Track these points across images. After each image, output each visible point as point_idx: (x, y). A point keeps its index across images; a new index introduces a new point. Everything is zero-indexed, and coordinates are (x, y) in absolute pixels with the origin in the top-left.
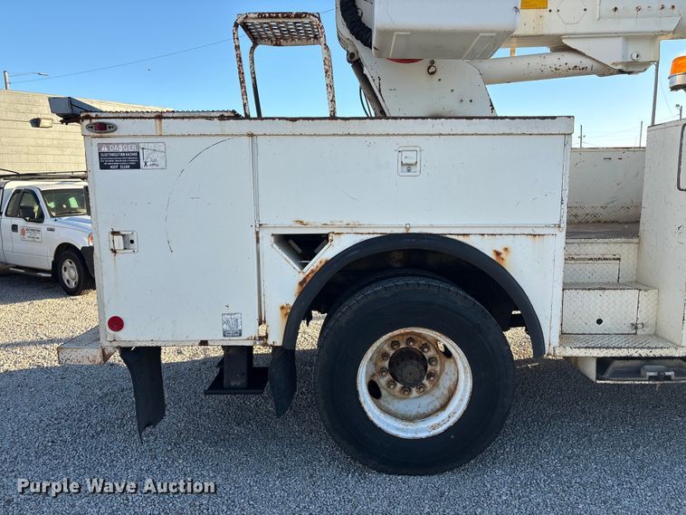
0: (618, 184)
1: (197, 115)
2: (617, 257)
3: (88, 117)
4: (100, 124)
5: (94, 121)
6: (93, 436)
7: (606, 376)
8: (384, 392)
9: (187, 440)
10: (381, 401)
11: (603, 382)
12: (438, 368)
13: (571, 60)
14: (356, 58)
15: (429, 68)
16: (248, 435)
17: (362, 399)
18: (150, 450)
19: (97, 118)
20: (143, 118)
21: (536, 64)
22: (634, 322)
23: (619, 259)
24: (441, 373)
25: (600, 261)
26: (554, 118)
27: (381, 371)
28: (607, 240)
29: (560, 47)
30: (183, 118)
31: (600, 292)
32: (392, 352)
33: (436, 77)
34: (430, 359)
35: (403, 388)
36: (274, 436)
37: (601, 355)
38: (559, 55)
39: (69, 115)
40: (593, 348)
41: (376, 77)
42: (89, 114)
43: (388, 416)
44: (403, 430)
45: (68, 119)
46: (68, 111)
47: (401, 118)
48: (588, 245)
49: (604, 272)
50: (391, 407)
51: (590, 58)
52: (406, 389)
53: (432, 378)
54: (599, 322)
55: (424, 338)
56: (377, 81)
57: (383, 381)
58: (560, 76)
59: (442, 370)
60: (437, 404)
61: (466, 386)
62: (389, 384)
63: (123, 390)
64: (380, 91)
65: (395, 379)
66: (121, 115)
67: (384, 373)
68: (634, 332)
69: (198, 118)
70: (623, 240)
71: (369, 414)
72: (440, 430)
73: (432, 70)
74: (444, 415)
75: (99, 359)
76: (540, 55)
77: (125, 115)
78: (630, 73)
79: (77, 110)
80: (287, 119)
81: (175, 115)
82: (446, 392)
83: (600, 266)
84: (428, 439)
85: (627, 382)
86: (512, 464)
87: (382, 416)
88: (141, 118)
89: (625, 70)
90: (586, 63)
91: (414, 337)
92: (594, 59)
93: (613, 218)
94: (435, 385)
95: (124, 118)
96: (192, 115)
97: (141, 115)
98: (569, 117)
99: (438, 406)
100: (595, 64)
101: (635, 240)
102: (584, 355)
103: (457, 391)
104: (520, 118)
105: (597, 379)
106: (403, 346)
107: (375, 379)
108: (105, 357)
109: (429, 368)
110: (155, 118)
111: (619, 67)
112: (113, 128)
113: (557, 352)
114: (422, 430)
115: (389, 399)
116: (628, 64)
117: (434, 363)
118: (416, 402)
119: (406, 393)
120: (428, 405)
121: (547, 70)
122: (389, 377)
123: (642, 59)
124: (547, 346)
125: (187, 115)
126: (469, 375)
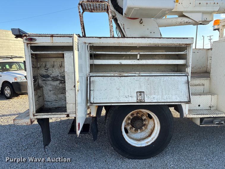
0: (197, 61)
1: (66, 35)
2: (203, 84)
3: (25, 36)
4: (30, 38)
5: (28, 37)
6: (25, 150)
7: (203, 123)
8: (129, 131)
9: (59, 150)
10: (128, 134)
11: (202, 126)
12: (147, 123)
13: (185, 20)
14: (115, 18)
15: (140, 21)
16: (81, 147)
17: (123, 134)
18: (46, 154)
19: (29, 36)
20: (46, 36)
21: (174, 21)
22: (210, 105)
23: (204, 85)
24: (148, 124)
25: (198, 86)
26: (187, 38)
27: (128, 124)
28: (200, 79)
29: (182, 15)
30: (61, 37)
31: (199, 96)
32: (131, 118)
33: (142, 24)
34: (144, 119)
35: (135, 130)
36: (90, 147)
37: (202, 117)
38: (181, 18)
39: (18, 35)
40: (199, 114)
41: (122, 24)
42: (26, 35)
43: (131, 139)
44: (137, 144)
45: (17, 36)
46: (18, 33)
47: (137, 38)
48: (194, 81)
49: (199, 89)
50: (131, 136)
51: (191, 19)
52: (136, 130)
53: (145, 126)
54: (199, 106)
55: (142, 112)
56: (123, 25)
57: (128, 128)
58: (182, 25)
59: (148, 123)
60: (147, 135)
61: (158, 128)
62: (131, 128)
63: (33, 133)
64: (124, 29)
65: (133, 126)
66: (38, 35)
67: (129, 125)
68: (210, 109)
69: (66, 37)
70: (205, 79)
71: (126, 139)
72: (149, 143)
73: (141, 22)
74: (150, 139)
75: (29, 123)
76: (175, 18)
77: (39, 35)
78: (203, 24)
79: (21, 34)
80: (98, 37)
81: (58, 35)
82: (150, 130)
83: (198, 87)
84: (146, 147)
85: (210, 126)
86: (172, 154)
87: (130, 139)
88: (45, 36)
89: (202, 23)
90: (190, 21)
91: (139, 112)
92: (193, 20)
93: (196, 72)
94: (146, 128)
95: (39, 36)
96: (64, 35)
97: (45, 35)
98: (192, 38)
99: (148, 135)
100: (193, 21)
101: (209, 79)
102: (196, 117)
103: (154, 130)
104: (176, 38)
105: (200, 125)
106: (135, 115)
107: (126, 127)
108: (32, 122)
109: (144, 122)
110: (51, 36)
111: (201, 22)
112: (35, 40)
113: (187, 116)
114: (143, 144)
115: (131, 133)
116: (203, 21)
117: (146, 121)
118: (140, 134)
119: (137, 131)
120: (144, 135)
121: (178, 23)
122: (130, 126)
123: (208, 20)
124: (184, 114)
125: (62, 36)
126: (159, 125)
